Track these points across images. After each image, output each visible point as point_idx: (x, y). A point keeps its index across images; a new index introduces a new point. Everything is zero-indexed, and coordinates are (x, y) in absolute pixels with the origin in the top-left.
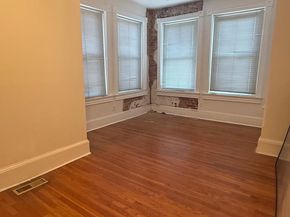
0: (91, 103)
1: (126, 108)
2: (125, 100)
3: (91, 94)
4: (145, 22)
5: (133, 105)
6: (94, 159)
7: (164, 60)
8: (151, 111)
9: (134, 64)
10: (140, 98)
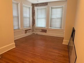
0: (15, 31)
1: (26, 33)
2: (25, 30)
3: (15, 28)
4: (31, 7)
5: (28, 32)
6: (17, 48)
7: (37, 19)
8: (33, 34)
9: (28, 19)
10: (30, 30)
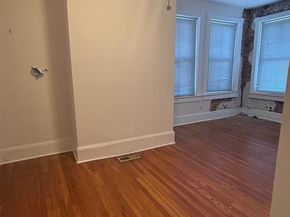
0: (180, 101)
1: (213, 108)
2: (213, 101)
3: (181, 93)
4: (241, 22)
5: (221, 105)
6: (177, 147)
7: (260, 60)
8: (241, 114)
10: (229, 99)
